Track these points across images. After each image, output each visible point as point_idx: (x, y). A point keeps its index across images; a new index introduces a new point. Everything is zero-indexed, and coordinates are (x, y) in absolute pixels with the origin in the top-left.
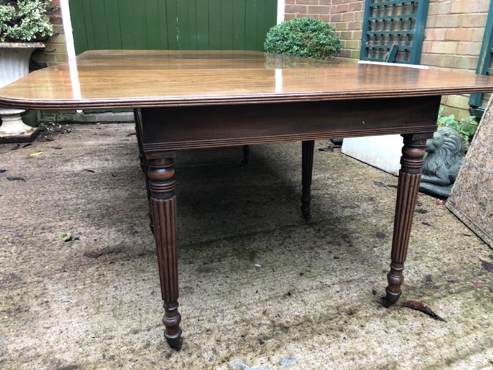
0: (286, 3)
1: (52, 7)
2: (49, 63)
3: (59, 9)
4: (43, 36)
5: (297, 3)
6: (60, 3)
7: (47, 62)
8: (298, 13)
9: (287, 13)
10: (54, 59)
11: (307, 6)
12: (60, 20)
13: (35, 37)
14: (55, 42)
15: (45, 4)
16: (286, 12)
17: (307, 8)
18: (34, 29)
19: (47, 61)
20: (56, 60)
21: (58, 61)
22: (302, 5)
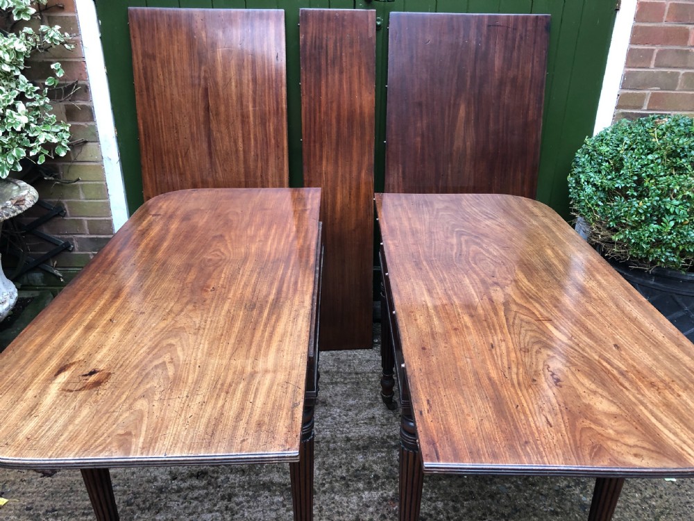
0: (627, 65)
1: (70, 83)
2: (67, 203)
3: (86, 89)
4: (39, 163)
5: (657, 66)
6: (86, 73)
7: (64, 201)
8: (656, 90)
9: (626, 91)
10: (79, 193)
11: (682, 72)
12: (89, 113)
13: (20, 168)
14: (78, 159)
15: (46, 83)
16: (623, 87)
17: (680, 77)
18: (14, 153)
19: (63, 198)
20: (82, 196)
21: (86, 199)
22: (669, 70)
